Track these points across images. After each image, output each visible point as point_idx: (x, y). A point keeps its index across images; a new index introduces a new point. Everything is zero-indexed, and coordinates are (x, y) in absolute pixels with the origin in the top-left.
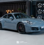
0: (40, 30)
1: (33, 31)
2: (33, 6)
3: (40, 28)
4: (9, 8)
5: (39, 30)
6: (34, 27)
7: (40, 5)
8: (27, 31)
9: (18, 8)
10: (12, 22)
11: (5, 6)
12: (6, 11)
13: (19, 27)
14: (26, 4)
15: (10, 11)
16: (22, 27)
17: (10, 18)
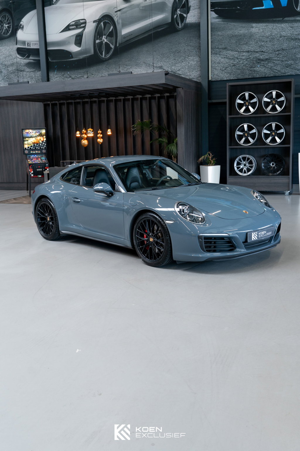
0: (243, 251)
1: (209, 255)
2: (211, 105)
3: (246, 241)
4: (88, 117)
5: (241, 250)
6: (215, 238)
7: (247, 102)
8: (177, 254)
9: (138, 121)
10: (107, 204)
11: (72, 108)
12: (78, 134)
13: (142, 236)
14: (175, 98)
15: (96, 133)
16: (156, 236)
17: (99, 187)
